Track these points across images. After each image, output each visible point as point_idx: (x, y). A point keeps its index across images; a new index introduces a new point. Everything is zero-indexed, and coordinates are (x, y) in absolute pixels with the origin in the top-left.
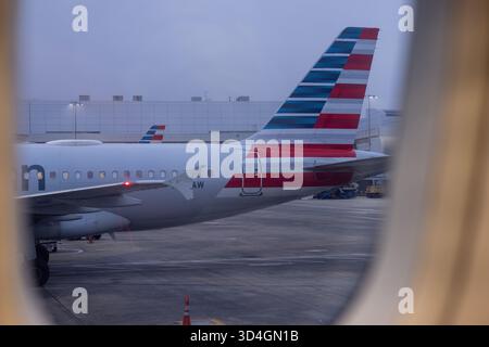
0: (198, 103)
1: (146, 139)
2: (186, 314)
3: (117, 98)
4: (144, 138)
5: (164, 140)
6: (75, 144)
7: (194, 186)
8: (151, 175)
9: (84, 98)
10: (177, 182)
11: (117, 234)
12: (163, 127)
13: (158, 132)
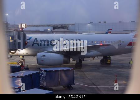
0: (121, 23)
1: (107, 33)
2: (116, 79)
3: (100, 22)
4: (106, 32)
5: (112, 33)
6: (89, 34)
7: (119, 45)
8: (108, 42)
9: (91, 23)
10: (114, 44)
11: (99, 57)
12: (111, 30)
13: (110, 31)
